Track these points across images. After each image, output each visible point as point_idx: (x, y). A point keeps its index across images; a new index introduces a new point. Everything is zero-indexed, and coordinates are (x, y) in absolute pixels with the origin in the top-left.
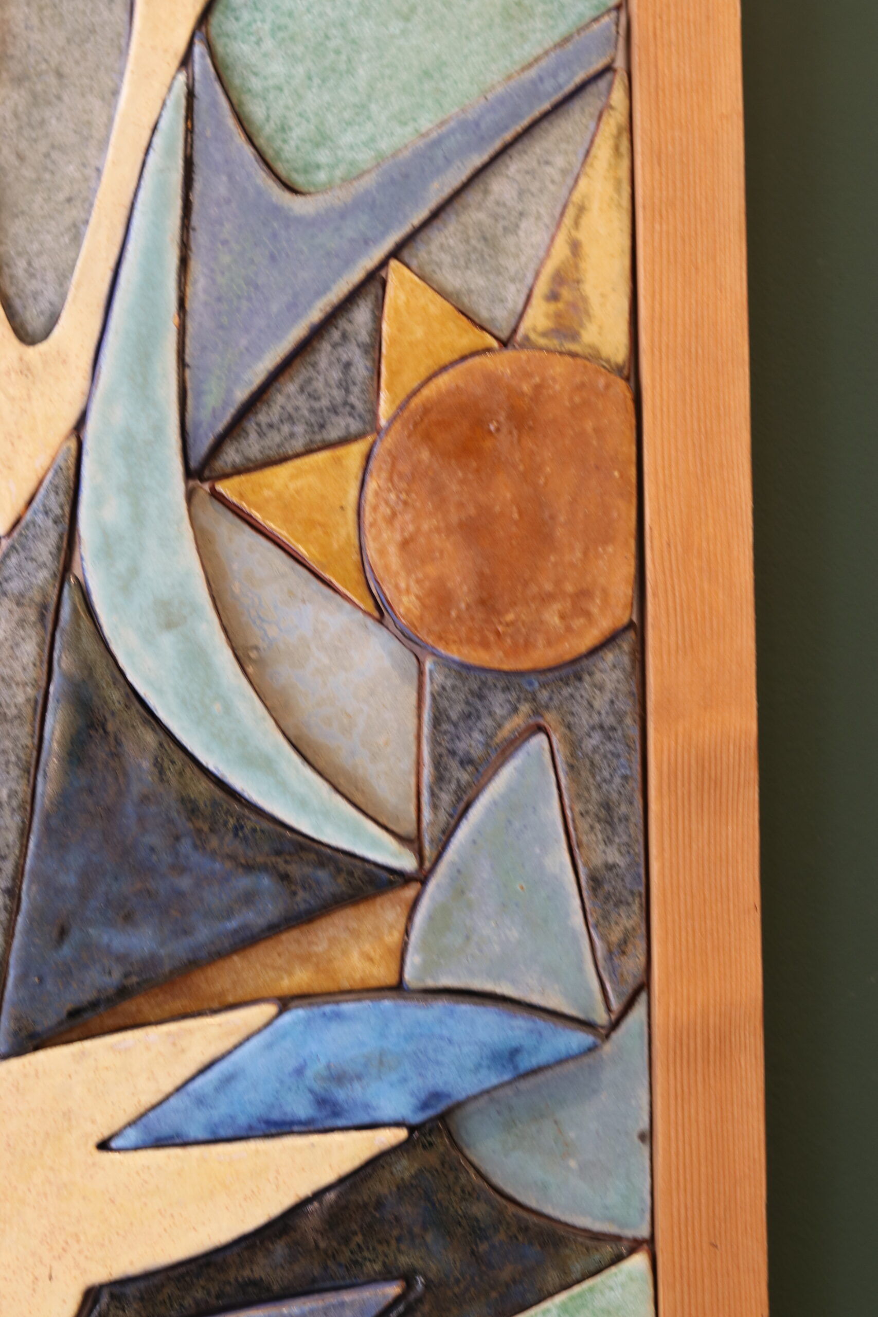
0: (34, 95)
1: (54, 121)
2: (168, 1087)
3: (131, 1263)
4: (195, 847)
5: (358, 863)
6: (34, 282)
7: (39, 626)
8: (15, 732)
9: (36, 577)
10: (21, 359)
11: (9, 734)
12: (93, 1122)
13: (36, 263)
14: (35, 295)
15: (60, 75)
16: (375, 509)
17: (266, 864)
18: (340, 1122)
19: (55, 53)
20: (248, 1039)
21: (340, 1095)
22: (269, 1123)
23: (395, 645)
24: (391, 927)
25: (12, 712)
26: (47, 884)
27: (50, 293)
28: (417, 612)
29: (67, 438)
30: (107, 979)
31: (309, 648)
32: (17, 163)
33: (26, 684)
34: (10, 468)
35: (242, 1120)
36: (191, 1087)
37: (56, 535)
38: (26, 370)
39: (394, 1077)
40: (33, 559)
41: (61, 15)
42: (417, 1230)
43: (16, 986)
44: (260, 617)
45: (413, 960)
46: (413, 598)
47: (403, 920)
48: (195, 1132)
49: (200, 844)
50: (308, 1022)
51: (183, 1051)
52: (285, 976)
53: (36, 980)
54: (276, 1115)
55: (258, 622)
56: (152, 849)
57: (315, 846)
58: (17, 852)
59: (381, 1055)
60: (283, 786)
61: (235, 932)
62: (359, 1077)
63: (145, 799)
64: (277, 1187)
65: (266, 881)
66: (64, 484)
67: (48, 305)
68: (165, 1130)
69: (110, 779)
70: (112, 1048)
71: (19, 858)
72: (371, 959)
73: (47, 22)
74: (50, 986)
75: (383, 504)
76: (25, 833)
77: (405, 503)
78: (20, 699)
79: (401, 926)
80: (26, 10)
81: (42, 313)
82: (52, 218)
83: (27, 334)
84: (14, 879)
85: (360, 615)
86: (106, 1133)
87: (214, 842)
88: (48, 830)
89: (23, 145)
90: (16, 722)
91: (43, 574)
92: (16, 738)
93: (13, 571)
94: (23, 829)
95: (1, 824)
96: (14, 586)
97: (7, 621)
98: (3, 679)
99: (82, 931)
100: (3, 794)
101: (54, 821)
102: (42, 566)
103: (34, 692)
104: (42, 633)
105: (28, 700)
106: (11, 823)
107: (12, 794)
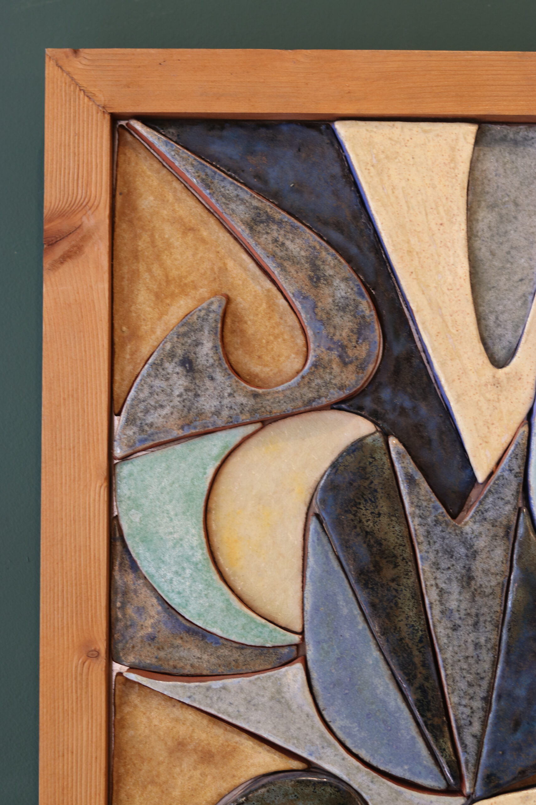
0: (501, 217)
1: (512, 232)
6: (499, 329)
7: (505, 539)
8: (490, 603)
9: (504, 509)
10: (494, 377)
11: (486, 604)
13: (501, 318)
14: (500, 337)
15: (516, 204)
19: (513, 191)
25: (488, 591)
26: (506, 694)
27: (509, 337)
29: (521, 425)
32: (490, 257)
33: (497, 574)
34: (487, 442)
37: (516, 484)
38: (497, 383)
40: (502, 499)
41: (516, 167)
43: (488, 756)
53: (501, 753)
58: (490, 675)
66: (521, 453)
67: (508, 343)
71: (491, 678)
73: (508, 172)
74: (508, 756)
76: (495, 664)
78: (493, 583)
80: (496, 164)
81: (504, 348)
82: (511, 291)
83: (495, 361)
84: (488, 692)
88: (508, 662)
89: (494, 247)
90: (491, 597)
91: (508, 508)
92: (491, 607)
93: (490, 506)
94: (494, 662)
95: (481, 658)
96: (490, 515)
97: (486, 536)
98: (483, 571)
99: (528, 723)
100: (482, 640)
101: (513, 658)
102: (508, 503)
103: (502, 579)
104: (507, 543)
105: (499, 584)
106: (487, 657)
107: (488, 640)
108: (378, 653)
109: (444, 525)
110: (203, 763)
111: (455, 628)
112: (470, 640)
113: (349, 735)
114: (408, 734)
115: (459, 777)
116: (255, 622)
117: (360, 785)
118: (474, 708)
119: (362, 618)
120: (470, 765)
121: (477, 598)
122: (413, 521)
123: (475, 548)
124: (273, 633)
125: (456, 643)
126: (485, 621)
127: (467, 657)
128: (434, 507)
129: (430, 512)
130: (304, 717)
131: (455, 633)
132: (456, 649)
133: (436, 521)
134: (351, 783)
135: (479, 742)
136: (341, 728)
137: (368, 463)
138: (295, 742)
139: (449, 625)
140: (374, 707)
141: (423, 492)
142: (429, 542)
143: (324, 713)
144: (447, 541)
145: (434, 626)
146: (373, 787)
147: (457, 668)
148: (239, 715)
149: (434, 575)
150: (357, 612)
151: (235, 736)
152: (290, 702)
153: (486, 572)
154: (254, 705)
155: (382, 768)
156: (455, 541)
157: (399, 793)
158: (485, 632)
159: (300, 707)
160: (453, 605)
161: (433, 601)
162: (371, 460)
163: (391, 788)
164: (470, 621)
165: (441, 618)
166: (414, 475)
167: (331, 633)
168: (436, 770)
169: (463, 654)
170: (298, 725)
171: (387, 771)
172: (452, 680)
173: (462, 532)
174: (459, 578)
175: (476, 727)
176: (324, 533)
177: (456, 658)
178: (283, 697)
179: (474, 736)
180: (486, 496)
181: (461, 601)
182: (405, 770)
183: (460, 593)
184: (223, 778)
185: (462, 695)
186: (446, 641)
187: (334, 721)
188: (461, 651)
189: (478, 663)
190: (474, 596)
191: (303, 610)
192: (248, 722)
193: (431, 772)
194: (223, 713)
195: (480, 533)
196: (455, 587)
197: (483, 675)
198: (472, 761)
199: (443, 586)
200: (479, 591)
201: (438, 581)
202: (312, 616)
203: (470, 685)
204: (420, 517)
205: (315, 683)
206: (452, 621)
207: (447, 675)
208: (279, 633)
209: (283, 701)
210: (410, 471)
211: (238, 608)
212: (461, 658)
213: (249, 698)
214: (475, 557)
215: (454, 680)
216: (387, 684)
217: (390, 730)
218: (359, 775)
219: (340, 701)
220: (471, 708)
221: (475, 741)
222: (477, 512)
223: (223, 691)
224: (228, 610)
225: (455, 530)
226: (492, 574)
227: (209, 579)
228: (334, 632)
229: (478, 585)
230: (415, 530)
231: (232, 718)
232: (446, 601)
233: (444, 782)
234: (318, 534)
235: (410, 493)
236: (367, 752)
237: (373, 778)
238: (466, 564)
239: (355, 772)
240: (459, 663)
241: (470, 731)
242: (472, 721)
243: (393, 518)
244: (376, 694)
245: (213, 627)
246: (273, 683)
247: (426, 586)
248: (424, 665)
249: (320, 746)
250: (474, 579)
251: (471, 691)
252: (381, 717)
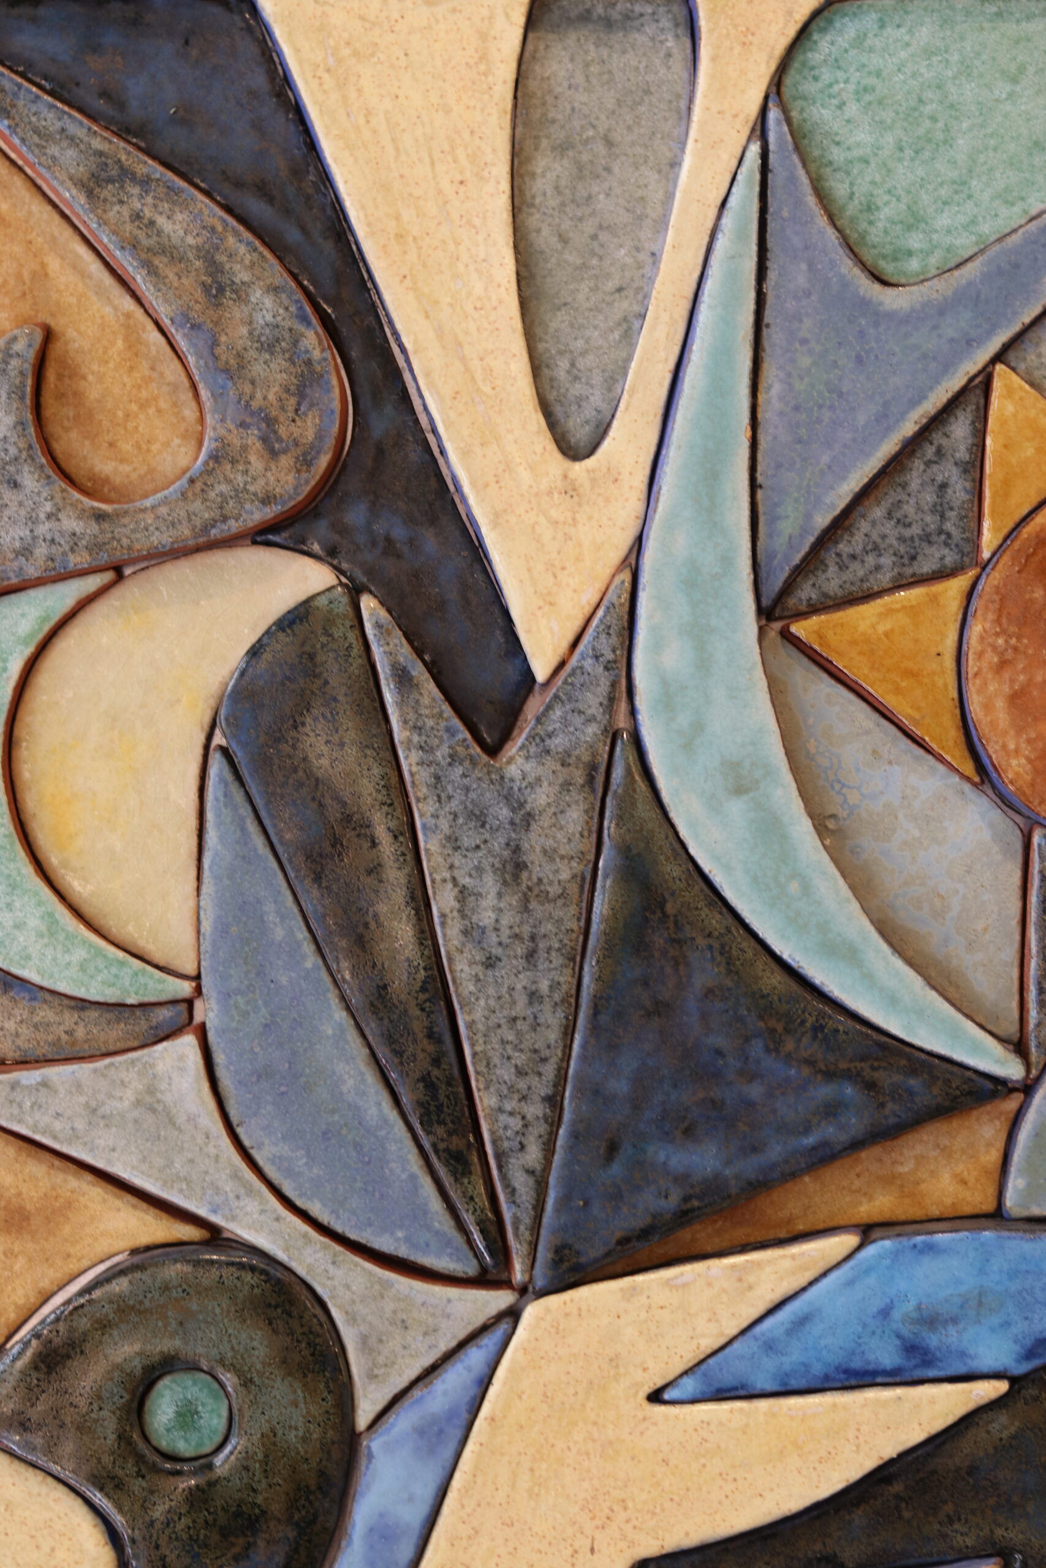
0: (580, 168)
1: (601, 197)
2: (733, 1331)
3: (687, 1534)
4: (768, 1050)
5: (955, 1069)
6: (578, 386)
7: (587, 789)
8: (558, 913)
9: (584, 732)
10: (565, 477)
11: (550, 917)
12: (645, 1370)
13: (581, 363)
14: (580, 401)
15: (609, 143)
16: (980, 655)
17: (849, 1070)
18: (932, 1373)
19: (603, 117)
20: (824, 1274)
21: (933, 1340)
22: (848, 1372)
23: (996, 815)
24: (989, 1145)
25: (554, 890)
26: (592, 1091)
27: (596, 399)
28: (1029, 778)
29: (619, 569)
30: (662, 1203)
31: (896, 818)
32: (559, 246)
33: (572, 858)
34: (551, 604)
35: (818, 1369)
36: (758, 1329)
37: (608, 683)
38: (571, 490)
39: (995, 1320)
40: (580, 712)
41: (610, 72)
42: (1015, 1499)
43: (557, 1210)
44: (839, 782)
45: (1015, 1184)
46: (1023, 761)
47: (1003, 1136)
48: (763, 1382)
49: (774, 1046)
50: (896, 1254)
51: (750, 1288)
52: (864, 1200)
53: (581, 1203)
54: (856, 1364)
55: (837, 787)
56: (719, 1053)
57: (908, 1049)
58: (559, 1053)
59: (980, 1295)
60: (869, 979)
61: (814, 1148)
62: (955, 1320)
63: (709, 992)
64: (858, 1446)
65: (849, 1090)
66: (617, 622)
67: (594, 413)
68: (727, 1379)
69: (669, 970)
70: (668, 1283)
71: (562, 1060)
72: (964, 1183)
73: (594, 81)
74: (596, 1210)
75: (989, 650)
76: (569, 1032)
77: (1015, 649)
78: (565, 875)
79: (1000, 1144)
80: (570, 66)
81: (587, 422)
82: (600, 311)
83: (570, 448)
84: (555, 1086)
85: (956, 779)
86: (660, 1383)
87: (789, 1045)
88: (595, 1028)
89: (566, 225)
90: (560, 902)
91: (592, 729)
92: (560, 921)
93: (558, 725)
94: (566, 1027)
95: (541, 1020)
96: (558, 743)
97: (550, 784)
98: (545, 852)
99: (635, 1146)
100: (544, 986)
101: (603, 1019)
102: (591, 719)
103: (581, 867)
104: (591, 798)
105: (574, 876)
106: (553, 1019)
107: (555, 986)
108: (344, 1014)
109: (467, 763)
110: (9, 1232)
111: (490, 963)
112: (519, 987)
113: (290, 1173)
114: (404, 1170)
115: (501, 1251)
116: (105, 956)
117: (310, 1269)
118: (529, 1117)
119: (313, 947)
120: (522, 1228)
121: (533, 905)
122: (406, 758)
123: (528, 807)
124: (142, 980)
125: (491, 991)
126: (549, 950)
127: (514, 1019)
128: (448, 730)
129: (441, 739)
130: (200, 1139)
131: (490, 973)
132: (492, 1002)
133: (451, 756)
134: (294, 1265)
135: (538, 1183)
136: (272, 1160)
137: (318, 646)
138: (184, 1187)
139: (478, 958)
140: (336, 1117)
141: (426, 701)
142: (439, 796)
143: (240, 1130)
144: (473, 795)
145: (450, 959)
146: (338, 1273)
147: (495, 1040)
148: (74, 1136)
149: (449, 860)
150: (302, 934)
151: (70, 1178)
152: (174, 1111)
153: (549, 854)
154: (103, 1117)
155: (353, 1236)
156: (490, 796)
157: (387, 1285)
158: (549, 970)
159: (192, 1119)
160: (486, 917)
161: (447, 911)
162: (324, 639)
163: (370, 1273)
164: (520, 950)
165: (464, 945)
166: (409, 668)
167: (252, 975)
168: (458, 1239)
169: (506, 1013)
170: (190, 1155)
171: (363, 1241)
172: (484, 1062)
173: (502, 778)
174: (497, 865)
175: (533, 1155)
176: (237, 784)
177: (492, 1022)
178: (158, 1101)
179: (530, 1172)
180: (549, 708)
181: (500, 910)
182: (398, 1240)
183: (500, 895)
184: (47, 1260)
185: (505, 1092)
186: (472, 988)
187: (260, 1146)
188: (502, 1007)
189: (535, 1030)
190: (526, 900)
191: (198, 932)
192: (92, 1150)
193: (449, 1243)
194: (44, 1133)
195: (539, 779)
196: (490, 883)
197: (545, 1053)
198: (527, 1220)
199: (466, 881)
200: (536, 891)
201: (456, 873)
202: (214, 944)
203: (520, 1072)
204: (421, 748)
205: (221, 1073)
206: (484, 949)
207: (475, 1054)
208: (151, 977)
209: (160, 1108)
210: (402, 659)
211: (70, 929)
212: (503, 1021)
213: (93, 1104)
214: (529, 825)
215: (488, 1064)
216: (362, 1074)
217: (369, 1163)
218: (309, 1250)
219: (270, 1108)
220: (523, 1118)
221: (531, 1181)
222: (531, 737)
223: (43, 1090)
224: (51, 934)
225: (489, 773)
226: (562, 857)
227: (14, 873)
228: (258, 974)
229: (535, 880)
230: (412, 775)
231: (62, 1143)
232: (473, 910)
233: (475, 1262)
234: (226, 785)
235: (400, 704)
236: (324, 1205)
237: (335, 1255)
238: (510, 839)
239: (300, 1243)
240: (499, 1031)
241: (521, 1162)
242: (525, 1142)
243: (369, 752)
244: (341, 1094)
245: (24, 967)
246: (139, 1073)
247: (433, 881)
248: (431, 1035)
249: (231, 1196)
250: (527, 867)
251: (522, 1085)
252: (350, 1137)
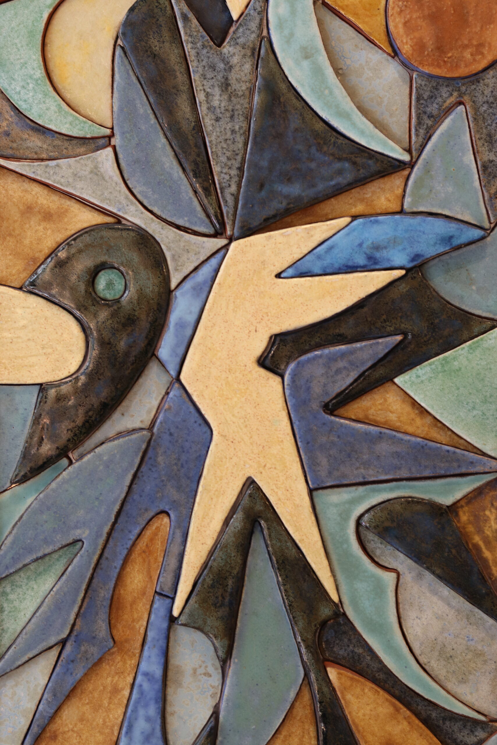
2: (306, 252)
3: (290, 325)
4: (317, 150)
5: (385, 157)
7: (251, 57)
8: (242, 102)
9: (250, 37)
11: (239, 103)
12: (274, 266)
16: (393, 8)
17: (347, 157)
18: (377, 267)
20: (338, 232)
21: (378, 255)
22: (348, 267)
23: (400, 68)
24: (398, 187)
25: (240, 93)
26: (254, 165)
28: (411, 52)
30: (280, 205)
31: (364, 69)
33: (247, 82)
35: (336, 266)
36: (315, 251)
37: (259, 19)
39: (400, 248)
40: (249, 30)
42: (408, 313)
43: (242, 208)
44: (343, 56)
45: (408, 200)
46: (409, 46)
47: (403, 184)
48: (317, 270)
49: (320, 149)
50: (364, 224)
51: (312, 236)
52: (353, 207)
53: (251, 206)
54: (350, 264)
55: (342, 58)
56: (299, 151)
57: (368, 150)
58: (242, 152)
59: (395, 238)
60: (354, 125)
61: (334, 186)
62: (386, 248)
63: (296, 130)
64: (351, 293)
65: (347, 165)
68: (304, 270)
69: (281, 122)
70: (282, 234)
71: (243, 154)
72: (389, 201)
74: (256, 208)
75: (396, 6)
76: (246, 144)
77: (406, 6)
78: (244, 88)
79: (402, 187)
84: (241, 164)
85: (386, 55)
86: (280, 271)
87: (325, 148)
88: (255, 143)
90: (242, 98)
91: (253, 36)
92: (242, 104)
93: (241, 34)
94: (245, 143)
95: (236, 140)
96: (241, 40)
97: (238, 55)
98: (237, 80)
99: (270, 185)
100: (237, 128)
101: (258, 139)
102: (253, 32)
103: (250, 85)
104: (253, 60)
105: (247, 88)
106: (240, 140)
107: (241, 128)
108: (165, 140)
109: (208, 48)
110: (45, 221)
111: (217, 119)
112: (228, 128)
113: (146, 197)
114: (187, 196)
115: (223, 224)
116: (79, 120)
117: (154, 231)
118: (232, 175)
119: (154, 116)
120: (230, 215)
121: (233, 99)
122: (187, 46)
123: (231, 64)
124: (92, 128)
125: (218, 129)
126: (239, 114)
127: (226, 140)
128: (201, 36)
129: (199, 39)
130: (114, 185)
131: (217, 123)
132: (218, 134)
133: (203, 45)
134: (148, 229)
135: (235, 198)
136: (140, 192)
137: (155, 7)
138: (108, 202)
139: (213, 118)
140: (163, 177)
141: (193, 26)
142: (198, 60)
143: (128, 182)
144: (211, 60)
145: (203, 118)
146: (164, 232)
147: (219, 147)
148: (69, 184)
149: (202, 83)
150: (150, 111)
151: (67, 201)
152: (104, 175)
153: (238, 80)
154: (79, 177)
155: (169, 220)
156: (216, 60)
157: (182, 236)
158: (239, 122)
159: (111, 177)
160: (216, 103)
161: (202, 101)
162: (157, 4)
163: (175, 232)
164: (228, 115)
165: (208, 113)
166: (188, 14)
167: (132, 126)
168: (207, 221)
169: (223, 137)
170: (110, 190)
171: (173, 221)
172: (216, 155)
173: (221, 53)
174: (220, 84)
175: (233, 188)
176: (126, 58)
177: (219, 140)
178: (99, 171)
179: (232, 195)
180: (238, 28)
181: (221, 101)
182: (185, 221)
183: (221, 95)
184: (59, 231)
185: (223, 166)
186: (211, 128)
187: (135, 187)
188: (222, 135)
189: (234, 144)
190: (230, 97)
191: (112, 112)
192: (75, 189)
193: (203, 222)
194: (57, 183)
195: (234, 54)
196: (217, 91)
197: (237, 152)
198: (231, 212)
199: (209, 90)
200: (234, 94)
201: (205, 87)
202: (118, 115)
203: (229, 159)
204: (192, 43)
205: (121, 161)
206: (215, 115)
207: (212, 152)
208: (96, 127)
209: (99, 174)
210: (185, 11)
211: (67, 110)
212: (222, 140)
213: (75, 172)
214: (231, 70)
215: (217, 156)
216: (172, 161)
217: (174, 193)
218: (153, 224)
219: (139, 174)
220: (230, 175)
221: (233, 198)
222: (232, 39)
223: (57, 168)
224: (60, 112)
225: (216, 52)
226: (243, 82)
227: (46, 90)
228: (134, 126)
229: (233, 90)
230: (189, 52)
231: (64, 186)
232: (211, 101)
233: (213, 229)
234: (122, 58)
235: (184, 27)
236: (159, 209)
237: (163, 226)
238: (224, 75)
239: (150, 222)
240: (221, 144)
241: (229, 191)
242: (231, 184)
243: (173, 44)
244: (164, 168)
245: (49, 124)
246: (92, 161)
247: (197, 90)
248: (196, 146)
249: (125, 205)
250: (230, 85)
251: (229, 163)
252: (168, 184)
